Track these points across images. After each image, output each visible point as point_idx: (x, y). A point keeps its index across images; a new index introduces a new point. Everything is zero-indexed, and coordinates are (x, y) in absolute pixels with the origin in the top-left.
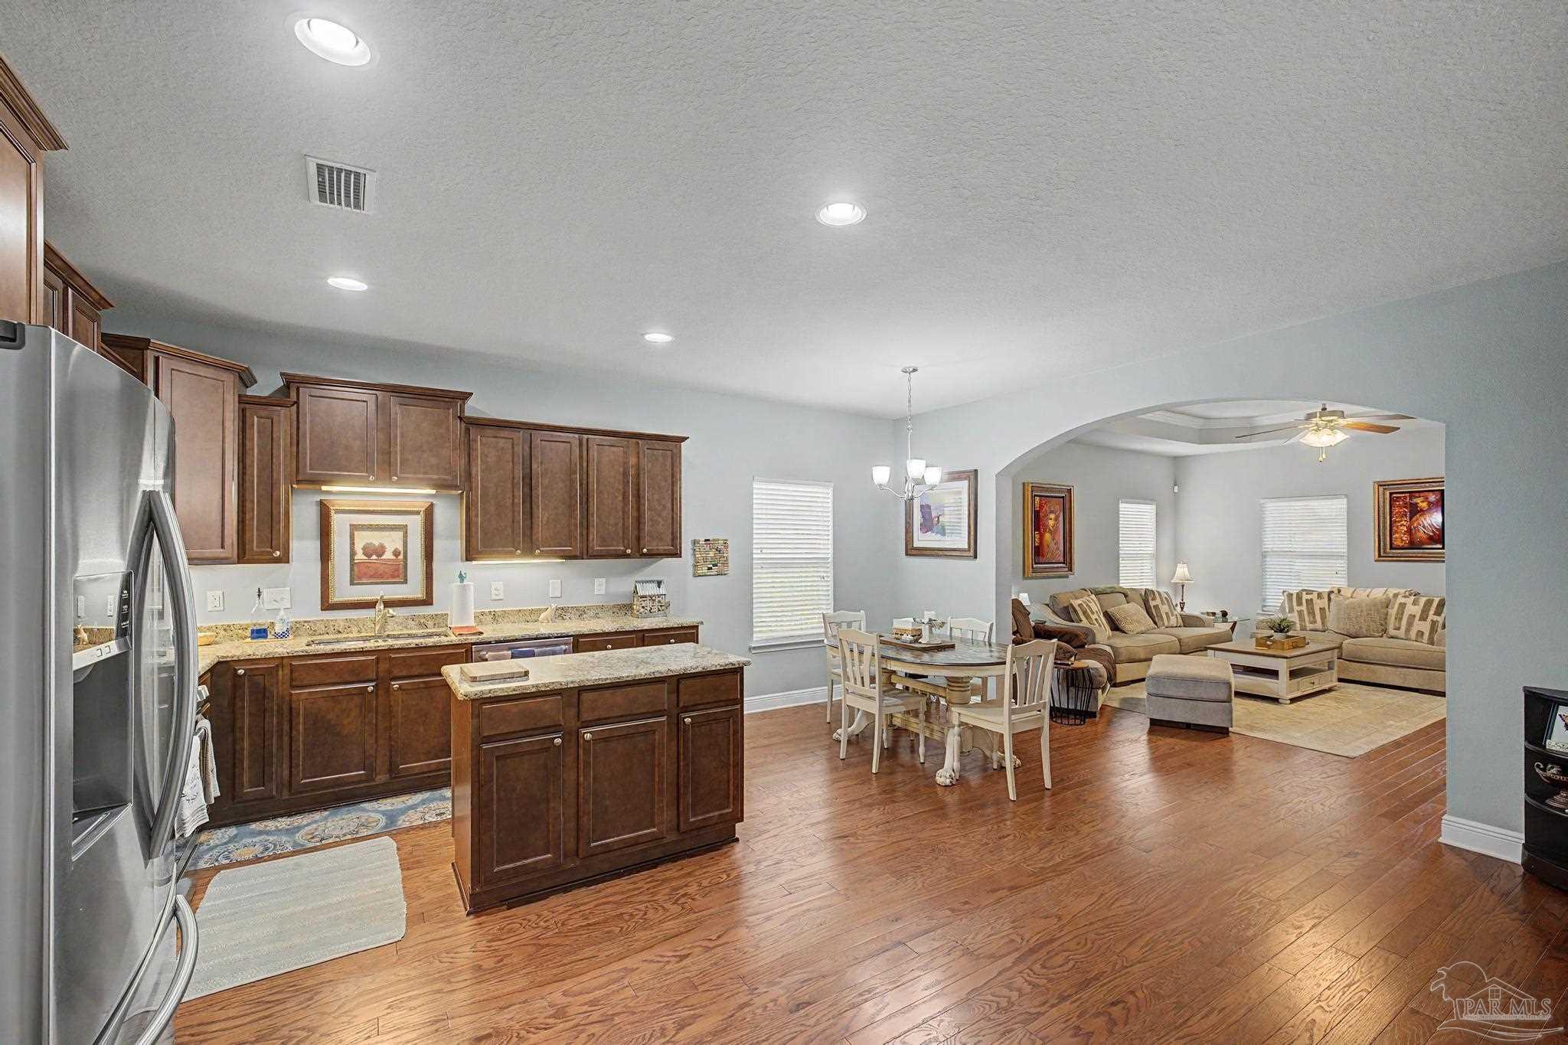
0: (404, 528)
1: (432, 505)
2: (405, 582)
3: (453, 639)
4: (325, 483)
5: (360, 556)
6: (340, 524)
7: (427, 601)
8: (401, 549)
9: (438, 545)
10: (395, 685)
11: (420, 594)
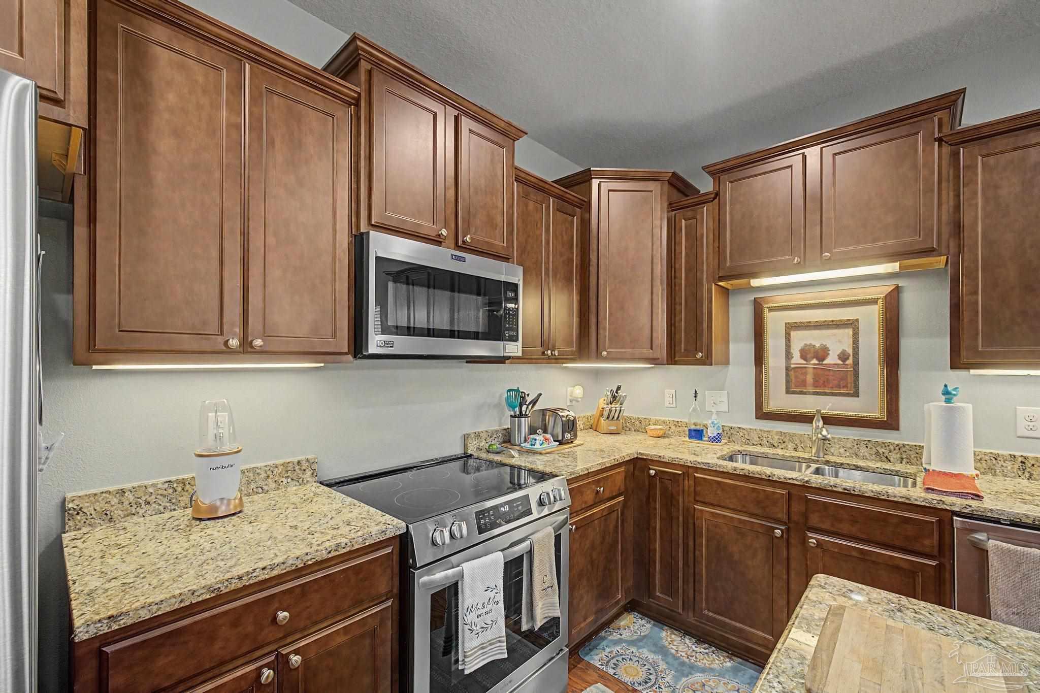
0: (853, 324)
1: (898, 289)
2: (856, 394)
3: (917, 494)
4: (755, 275)
5: (797, 359)
6: (774, 322)
7: (891, 422)
8: (850, 351)
9: (908, 346)
10: (813, 539)
11: (877, 412)
